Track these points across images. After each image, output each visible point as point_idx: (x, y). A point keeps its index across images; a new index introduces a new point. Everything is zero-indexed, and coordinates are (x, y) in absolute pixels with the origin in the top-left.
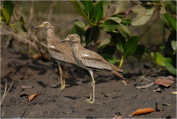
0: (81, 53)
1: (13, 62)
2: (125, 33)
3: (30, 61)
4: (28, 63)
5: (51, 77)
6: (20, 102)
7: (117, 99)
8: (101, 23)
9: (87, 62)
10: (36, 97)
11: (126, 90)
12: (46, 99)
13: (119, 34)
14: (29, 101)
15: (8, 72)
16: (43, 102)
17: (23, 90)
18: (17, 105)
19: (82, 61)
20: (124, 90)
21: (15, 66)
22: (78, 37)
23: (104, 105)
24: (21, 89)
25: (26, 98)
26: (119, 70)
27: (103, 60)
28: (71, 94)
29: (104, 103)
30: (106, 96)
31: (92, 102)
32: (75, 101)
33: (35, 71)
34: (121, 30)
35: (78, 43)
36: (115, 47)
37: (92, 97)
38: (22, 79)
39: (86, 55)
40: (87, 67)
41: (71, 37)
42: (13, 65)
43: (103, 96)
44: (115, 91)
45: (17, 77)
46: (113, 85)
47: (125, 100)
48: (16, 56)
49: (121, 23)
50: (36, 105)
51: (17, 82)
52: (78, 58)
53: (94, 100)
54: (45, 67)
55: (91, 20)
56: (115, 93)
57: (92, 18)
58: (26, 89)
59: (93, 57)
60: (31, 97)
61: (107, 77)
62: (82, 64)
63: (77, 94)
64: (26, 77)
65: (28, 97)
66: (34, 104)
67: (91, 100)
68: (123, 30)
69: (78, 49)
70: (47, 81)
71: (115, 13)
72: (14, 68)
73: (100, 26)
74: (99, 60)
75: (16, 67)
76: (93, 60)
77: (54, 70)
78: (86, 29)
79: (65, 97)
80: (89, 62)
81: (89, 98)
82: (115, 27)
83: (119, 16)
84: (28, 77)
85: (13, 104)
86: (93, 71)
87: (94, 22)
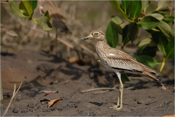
0: (106, 52)
1: (43, 65)
2: (167, 32)
3: (64, 64)
4: (61, 67)
5: (84, 82)
6: (38, 108)
7: (148, 106)
8: (140, 20)
9: (113, 62)
10: (57, 102)
11: (163, 96)
12: (68, 105)
13: (160, 33)
14: (48, 107)
15: (36, 76)
16: (63, 108)
17: (46, 95)
18: (34, 111)
19: (108, 62)
20: (160, 96)
21: (44, 69)
22: (102, 34)
23: (132, 112)
24: (44, 94)
25: (45, 104)
26: (152, 70)
27: (132, 59)
28: (100, 100)
29: (131, 110)
30: (138, 103)
31: (119, 109)
32: (99, 107)
33: (67, 76)
34: (163, 29)
35: (102, 40)
36: (156, 47)
37: (120, 103)
38: (52, 83)
39: (112, 55)
40: (113, 68)
41: (94, 33)
42: (42, 68)
43: (136, 102)
44: (149, 97)
45: (45, 82)
46: (150, 91)
47: (158, 107)
48: (46, 58)
49: (163, 20)
50: (54, 111)
51: (45, 86)
52: (103, 58)
53: (121, 107)
54: (80, 72)
55: (129, 16)
56: (149, 99)
57: (130, 14)
58: (49, 94)
59: (120, 56)
60: (51, 103)
61: (146, 83)
62: (107, 64)
63: (107, 101)
64: (56, 82)
65: (47, 103)
66: (52, 110)
67: (119, 107)
68: (165, 29)
69: (103, 48)
70: (79, 86)
71: (157, 10)
72: (43, 71)
73: (138, 23)
74: (127, 60)
75: (46, 70)
76: (120, 59)
77: (89, 75)
78: (123, 26)
79: (91, 102)
80: (115, 63)
81: (116, 104)
82: (155, 24)
83: (161, 12)
84: (59, 81)
85: (29, 110)
86: (120, 72)
87: (131, 18)
